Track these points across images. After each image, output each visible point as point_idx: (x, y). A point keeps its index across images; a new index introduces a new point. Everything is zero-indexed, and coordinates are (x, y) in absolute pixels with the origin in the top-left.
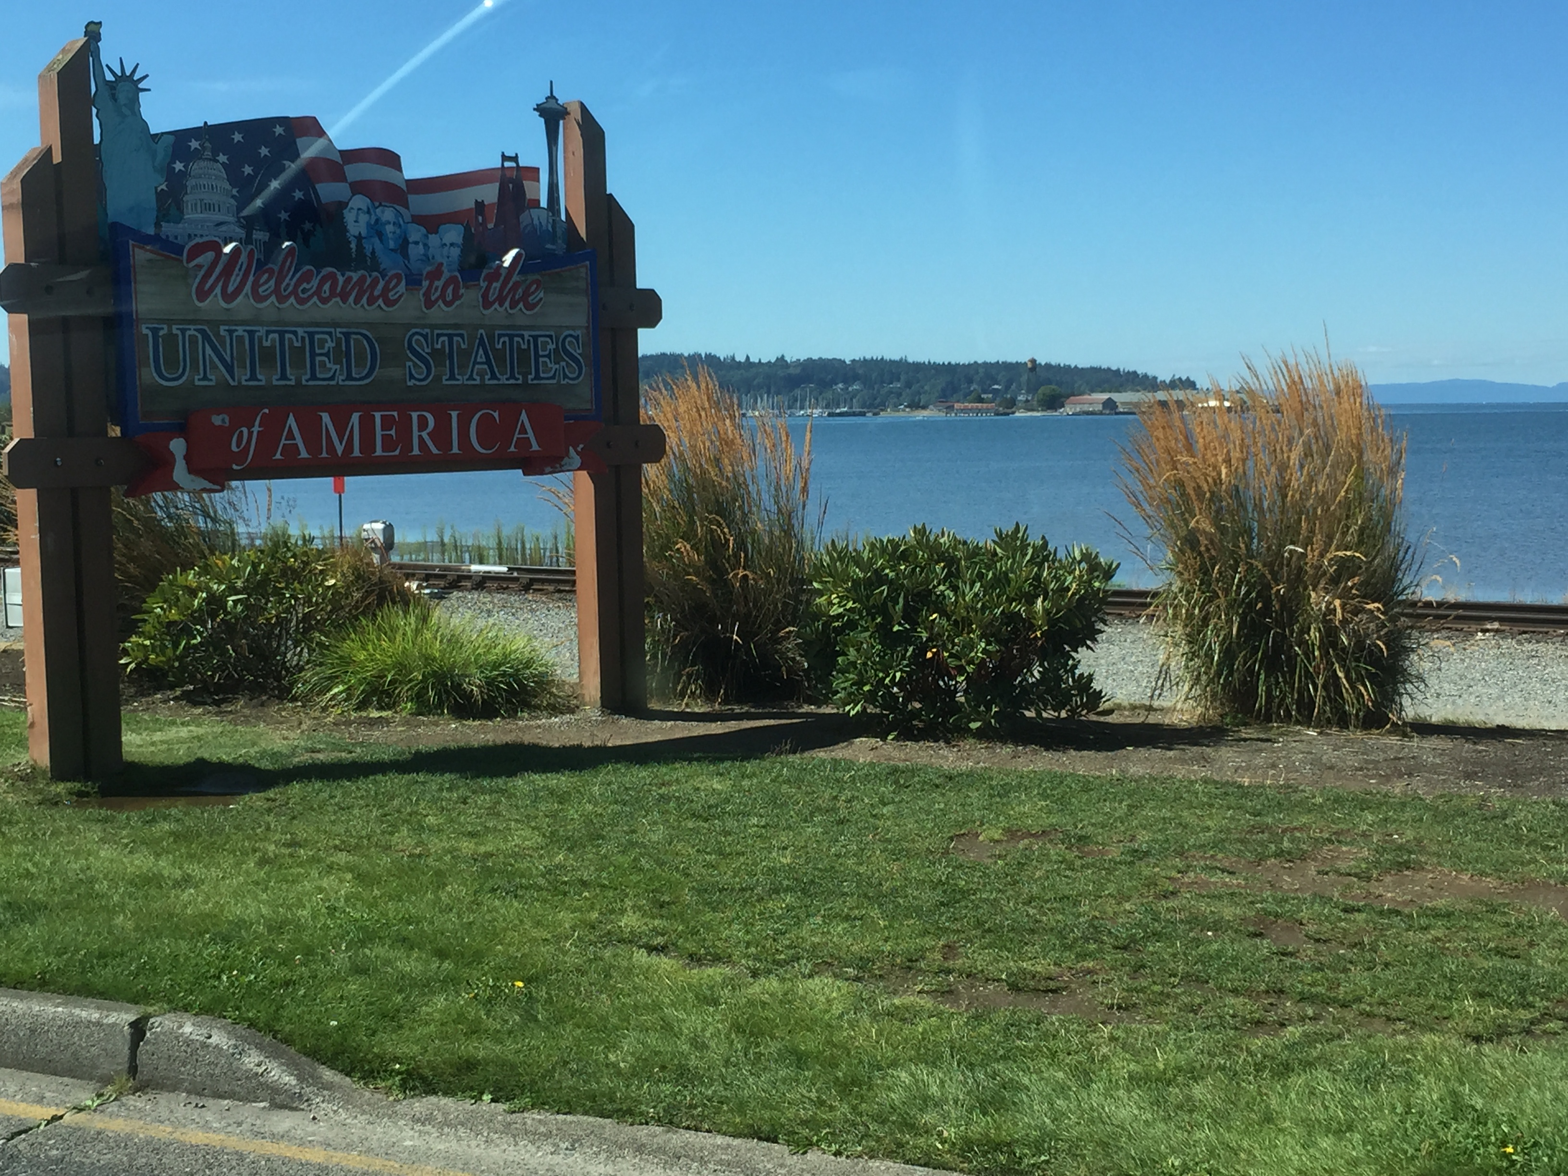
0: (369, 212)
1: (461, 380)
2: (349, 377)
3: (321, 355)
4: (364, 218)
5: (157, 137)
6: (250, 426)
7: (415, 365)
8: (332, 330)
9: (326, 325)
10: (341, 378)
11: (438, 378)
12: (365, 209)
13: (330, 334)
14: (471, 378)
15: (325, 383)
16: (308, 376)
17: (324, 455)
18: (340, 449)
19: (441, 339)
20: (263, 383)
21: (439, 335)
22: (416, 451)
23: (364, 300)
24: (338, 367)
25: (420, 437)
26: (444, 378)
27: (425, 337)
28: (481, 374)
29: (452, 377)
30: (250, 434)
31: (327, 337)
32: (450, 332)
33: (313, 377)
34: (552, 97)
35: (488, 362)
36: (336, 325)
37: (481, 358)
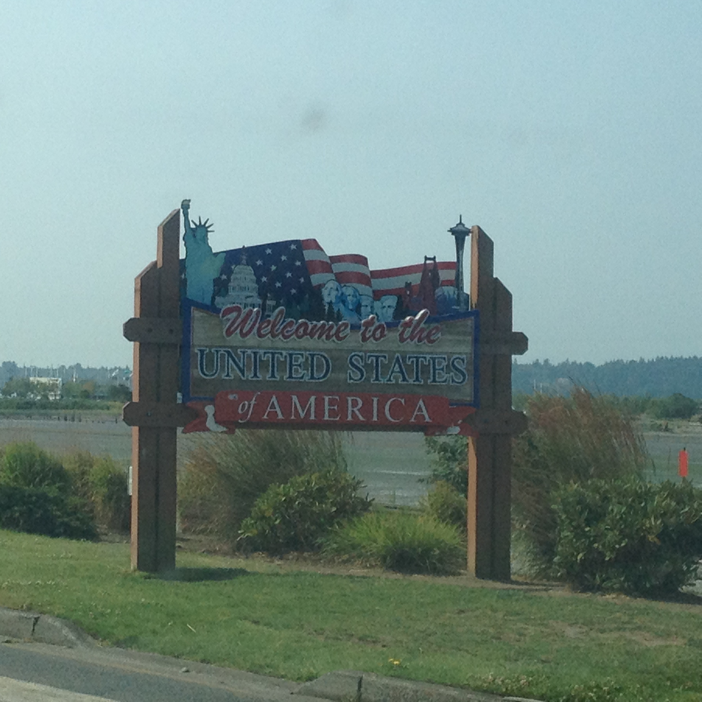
0: (337, 290)
1: (383, 381)
2: (312, 377)
3: (296, 365)
4: (334, 293)
5: (216, 254)
6: (250, 400)
7: (353, 371)
8: (303, 352)
9: (300, 350)
10: (307, 378)
11: (368, 379)
12: (335, 288)
13: (302, 355)
14: (390, 380)
15: (297, 380)
16: (288, 376)
17: (293, 417)
18: (302, 415)
19: (371, 358)
20: (260, 379)
21: (369, 356)
22: (350, 418)
23: (324, 337)
24: (306, 372)
25: (353, 411)
26: (372, 380)
27: (361, 357)
28: (396, 378)
29: (377, 379)
30: (250, 405)
31: (299, 356)
32: (376, 354)
33: (290, 377)
34: (461, 223)
35: (401, 372)
36: (306, 350)
37: (397, 369)
